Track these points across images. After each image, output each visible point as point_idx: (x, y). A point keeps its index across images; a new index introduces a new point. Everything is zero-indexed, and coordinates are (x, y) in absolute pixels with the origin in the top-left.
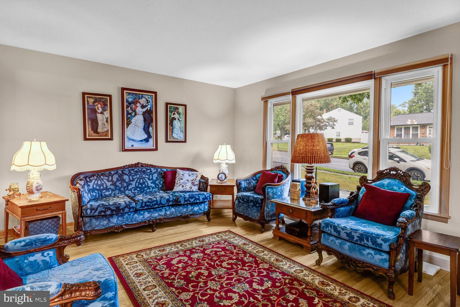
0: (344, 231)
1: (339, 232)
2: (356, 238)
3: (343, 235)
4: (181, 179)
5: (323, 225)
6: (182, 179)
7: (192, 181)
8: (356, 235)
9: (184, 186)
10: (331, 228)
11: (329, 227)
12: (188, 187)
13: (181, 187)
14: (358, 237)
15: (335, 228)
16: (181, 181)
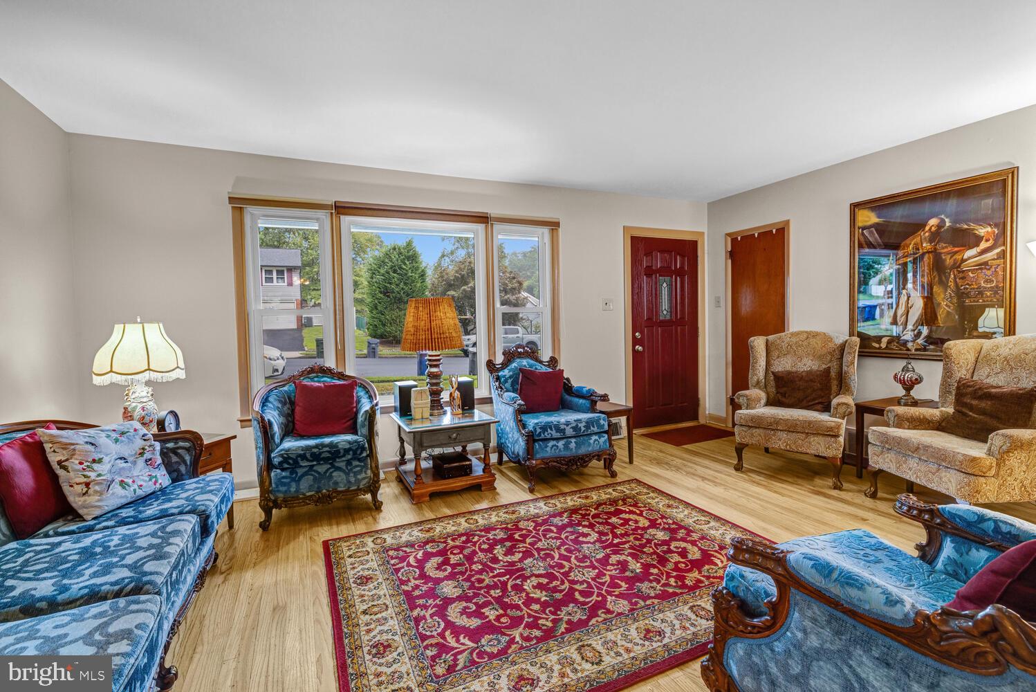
0: (570, 426)
1: (563, 431)
2: (583, 429)
3: (569, 432)
4: (94, 461)
5: (539, 430)
6: (100, 461)
7: (141, 454)
8: (582, 425)
9: (129, 481)
10: (551, 430)
11: (549, 430)
12: (145, 481)
13: (116, 489)
14: (584, 427)
15: (557, 428)
16: (103, 468)
